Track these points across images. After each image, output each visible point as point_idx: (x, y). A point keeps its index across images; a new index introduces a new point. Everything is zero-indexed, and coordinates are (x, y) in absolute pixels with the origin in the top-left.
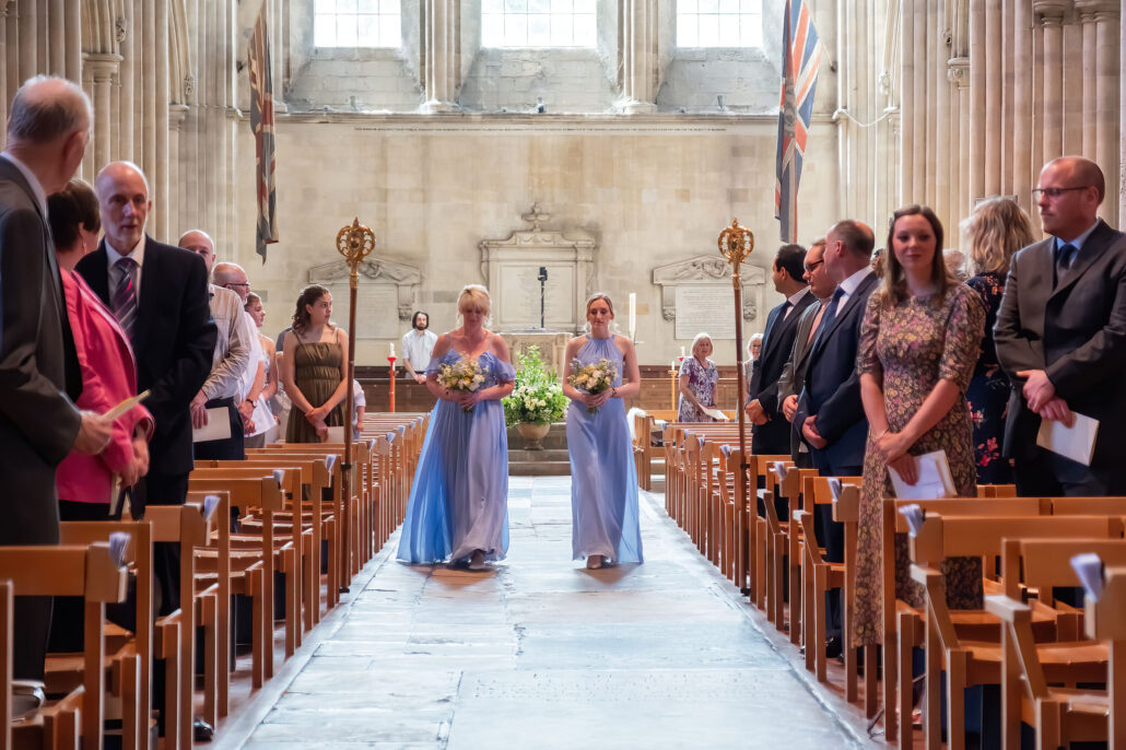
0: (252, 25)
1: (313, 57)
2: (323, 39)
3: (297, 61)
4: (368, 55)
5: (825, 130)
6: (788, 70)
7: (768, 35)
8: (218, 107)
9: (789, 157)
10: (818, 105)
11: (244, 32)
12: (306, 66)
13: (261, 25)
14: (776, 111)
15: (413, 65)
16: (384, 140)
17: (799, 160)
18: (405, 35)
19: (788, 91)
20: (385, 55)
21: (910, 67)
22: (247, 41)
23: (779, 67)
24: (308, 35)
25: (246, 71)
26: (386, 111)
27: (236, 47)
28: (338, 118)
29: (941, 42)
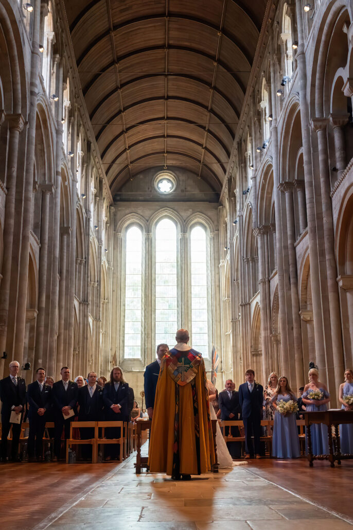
0: (113, 354)
1: (124, 360)
2: (126, 357)
3: (121, 362)
4: (134, 360)
5: (220, 373)
6: (213, 363)
7: (209, 356)
8: (107, 370)
9: (213, 379)
10: (219, 369)
11: (111, 356)
12: (123, 362)
13: (115, 355)
14: (211, 370)
15: (143, 362)
16: (137, 376)
17: (215, 379)
18: (141, 356)
19: (213, 366)
20: (137, 360)
21: (234, 362)
22: (112, 358)
23: (211, 361)
24: (123, 356)
25: (112, 363)
26: (138, 370)
27: (110, 359)
28: (129, 372)
29: (239, 358)
